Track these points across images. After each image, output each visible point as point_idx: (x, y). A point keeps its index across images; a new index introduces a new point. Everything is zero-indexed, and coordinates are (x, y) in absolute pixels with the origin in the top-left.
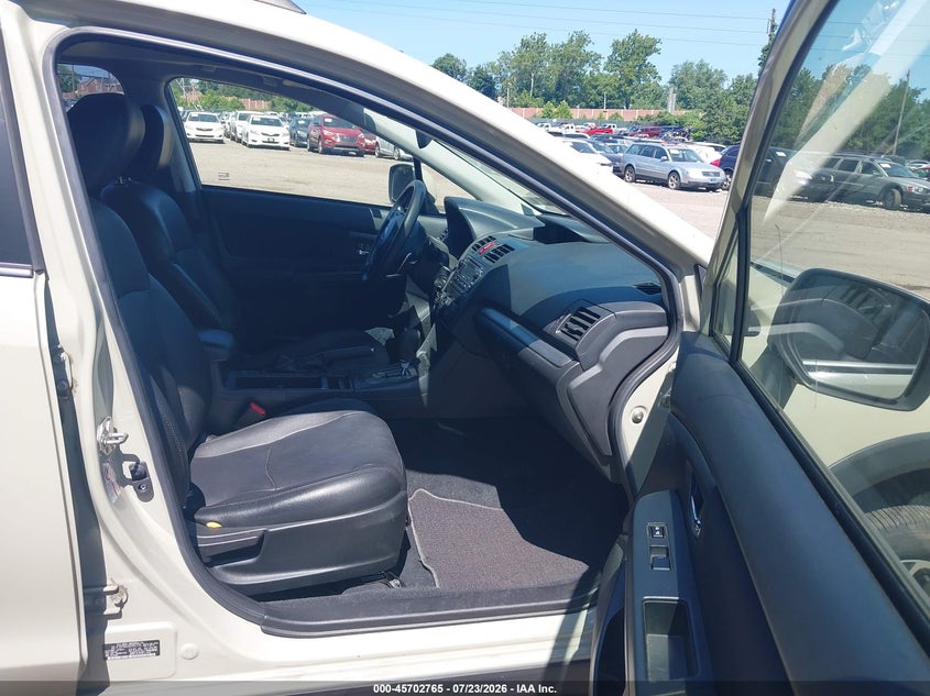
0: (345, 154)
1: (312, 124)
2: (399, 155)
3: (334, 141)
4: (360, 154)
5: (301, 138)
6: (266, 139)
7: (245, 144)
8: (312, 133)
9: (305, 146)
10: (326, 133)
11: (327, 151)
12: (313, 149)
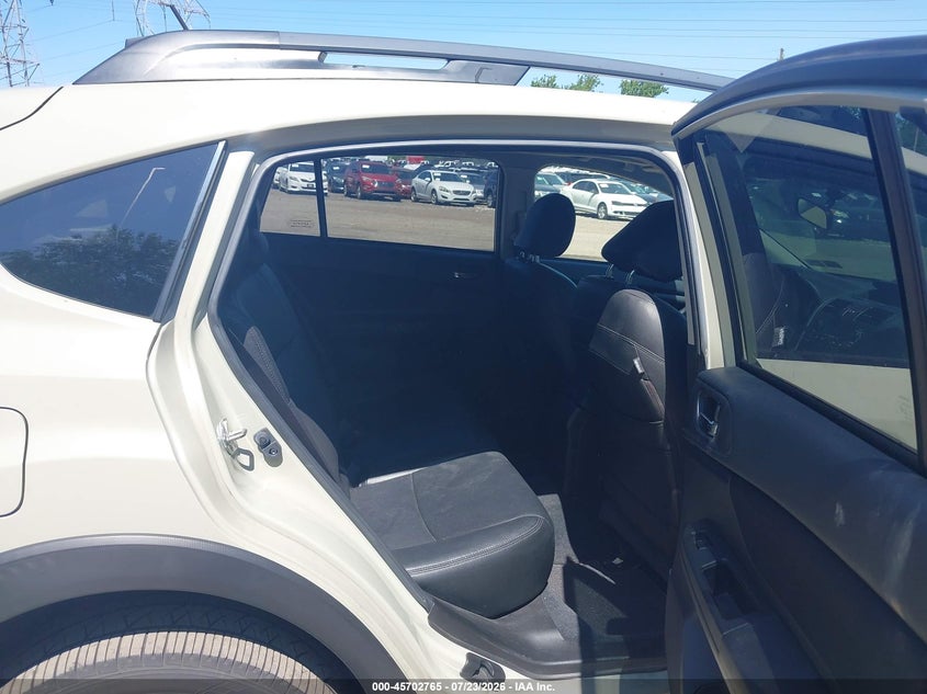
0: (381, 199)
1: (347, 170)
2: (437, 199)
3: (373, 187)
4: (397, 199)
5: (338, 184)
6: (305, 184)
7: (283, 190)
8: (350, 179)
9: (342, 192)
10: (365, 179)
11: (365, 197)
12: (350, 194)
